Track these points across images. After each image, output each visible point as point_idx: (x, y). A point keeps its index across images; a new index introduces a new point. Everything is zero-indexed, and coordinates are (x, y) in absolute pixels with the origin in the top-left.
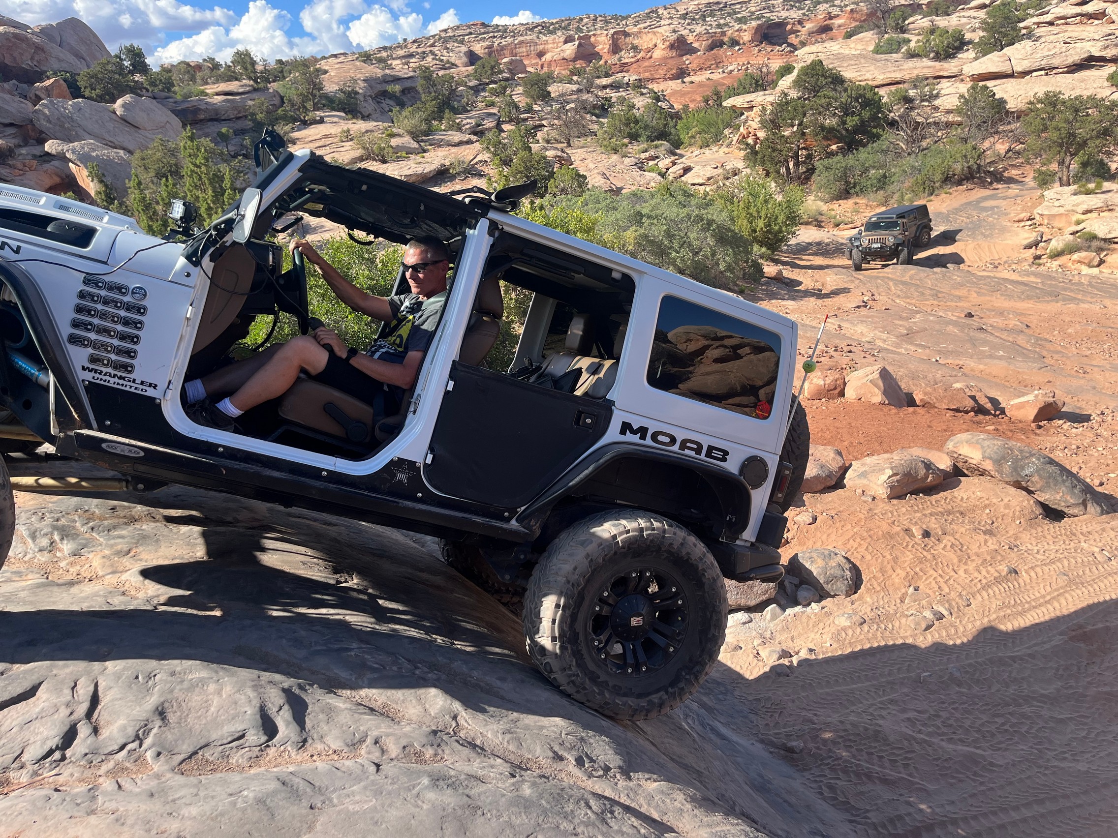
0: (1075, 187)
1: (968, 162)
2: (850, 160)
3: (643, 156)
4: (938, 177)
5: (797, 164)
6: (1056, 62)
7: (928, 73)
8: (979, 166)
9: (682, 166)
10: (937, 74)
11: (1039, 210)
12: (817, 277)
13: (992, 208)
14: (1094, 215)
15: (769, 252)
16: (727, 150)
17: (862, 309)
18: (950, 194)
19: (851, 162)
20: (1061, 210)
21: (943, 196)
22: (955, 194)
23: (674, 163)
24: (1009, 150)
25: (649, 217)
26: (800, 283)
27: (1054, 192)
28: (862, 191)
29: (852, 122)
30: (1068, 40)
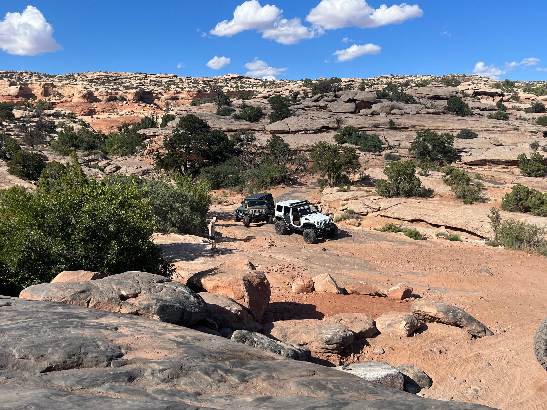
0: (338, 188)
3: (87, 158)
4: (268, 180)
5: (186, 169)
6: (309, 128)
7: (248, 127)
9: (114, 166)
10: (252, 128)
11: (323, 198)
12: (229, 230)
13: (298, 197)
14: (350, 201)
16: (140, 158)
17: (272, 247)
18: (275, 189)
19: (220, 170)
20: (334, 199)
21: (272, 190)
22: (277, 189)
23: (109, 164)
24: (297, 169)
26: (221, 234)
27: (327, 190)
28: (226, 186)
29: (215, 148)
30: (312, 118)
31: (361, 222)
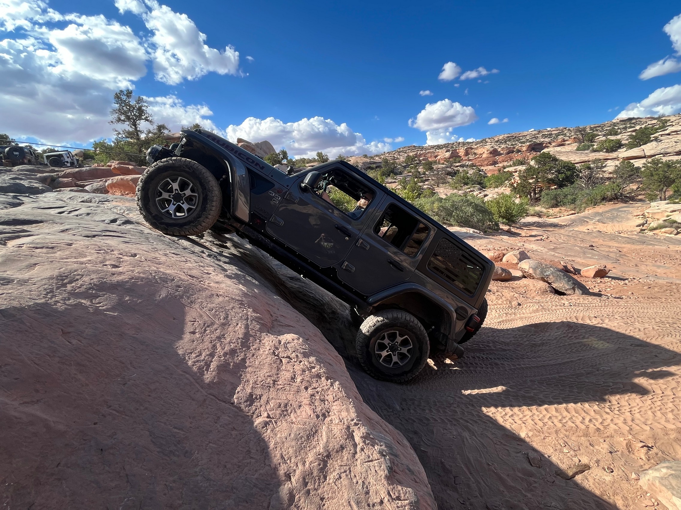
0: (668, 201)
1: (614, 192)
2: (559, 191)
3: (468, 190)
4: (598, 197)
5: (535, 194)
6: (669, 150)
7: (601, 157)
8: (621, 194)
9: (483, 194)
10: (606, 158)
11: (648, 211)
13: (625, 211)
14: (676, 213)
15: (507, 221)
16: (505, 188)
18: (605, 205)
20: (659, 211)
22: (607, 205)
23: (480, 193)
24: (638, 188)
26: (518, 233)
27: (654, 203)
28: (564, 204)
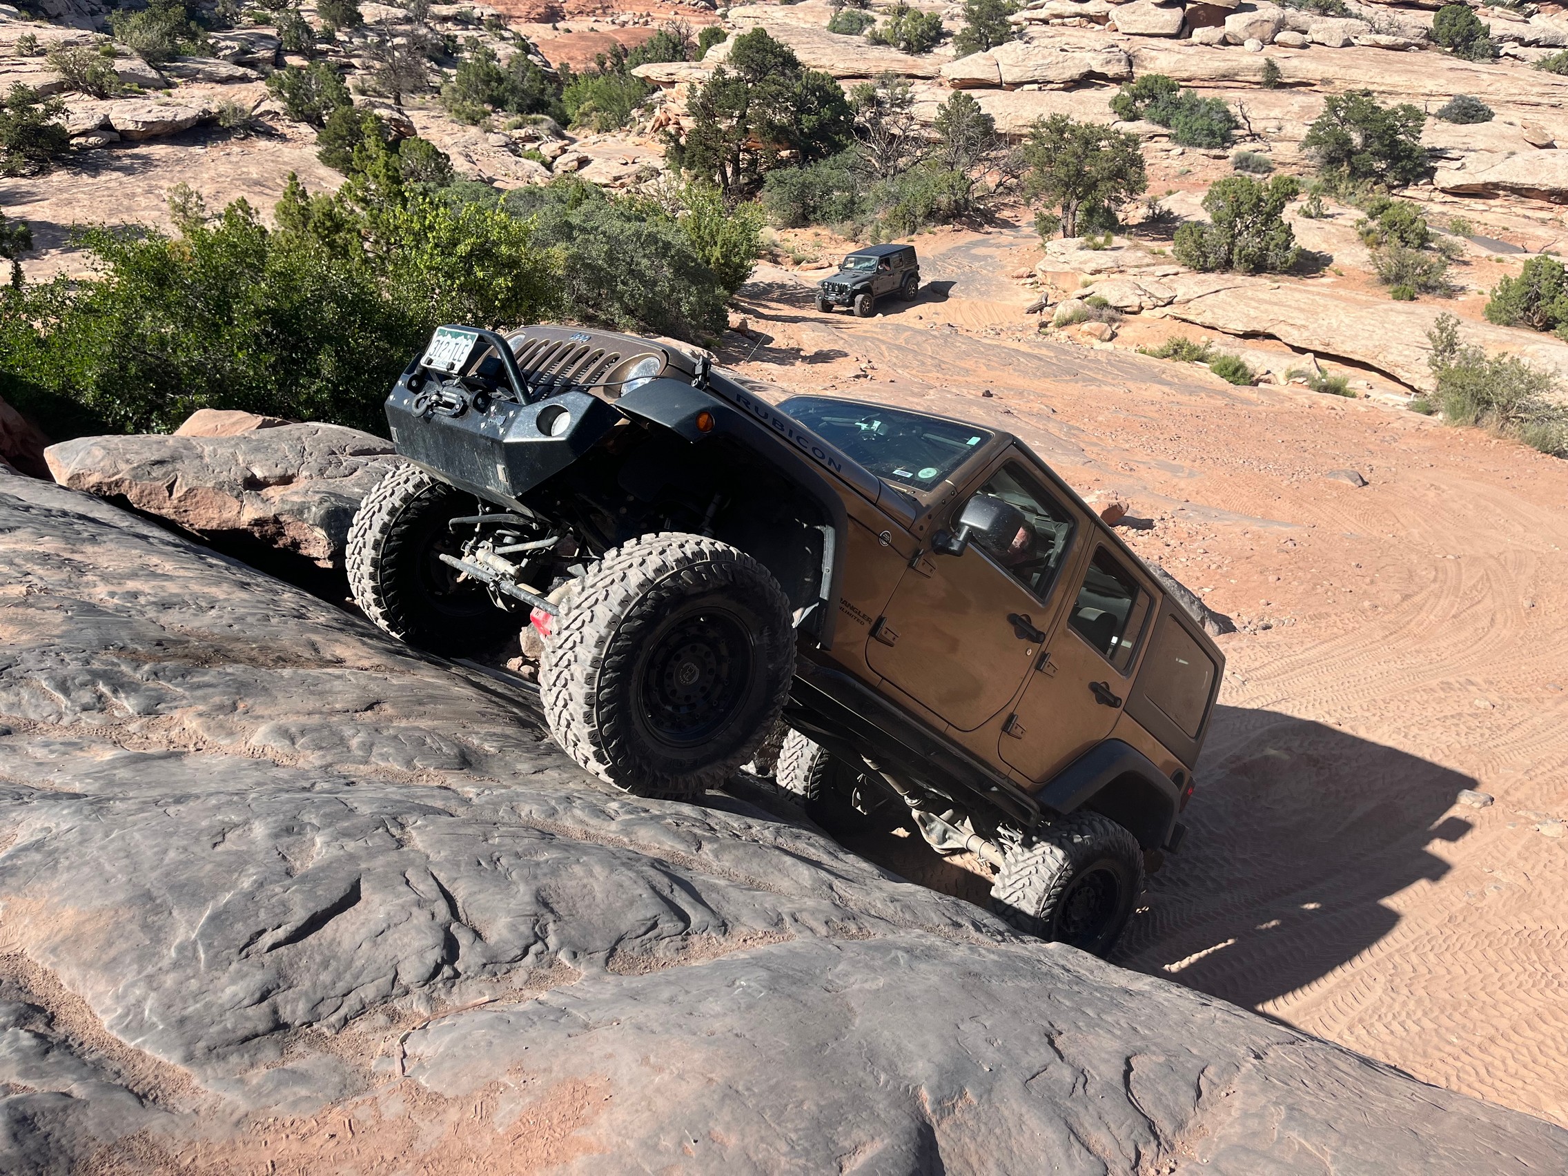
0: (1082, 239)
1: (955, 195)
2: (809, 174)
3: (517, 133)
4: (920, 210)
5: (737, 171)
8: (967, 200)
9: (575, 156)
10: (909, 72)
12: (789, 332)
14: (1103, 276)
16: (638, 140)
18: (935, 234)
19: (811, 178)
20: (1067, 268)
21: (927, 235)
22: (940, 235)
23: (564, 151)
24: (999, 185)
25: (583, 230)
27: (1057, 242)
28: (825, 219)
29: (808, 122)
30: (1066, 47)
31: (1120, 332)
